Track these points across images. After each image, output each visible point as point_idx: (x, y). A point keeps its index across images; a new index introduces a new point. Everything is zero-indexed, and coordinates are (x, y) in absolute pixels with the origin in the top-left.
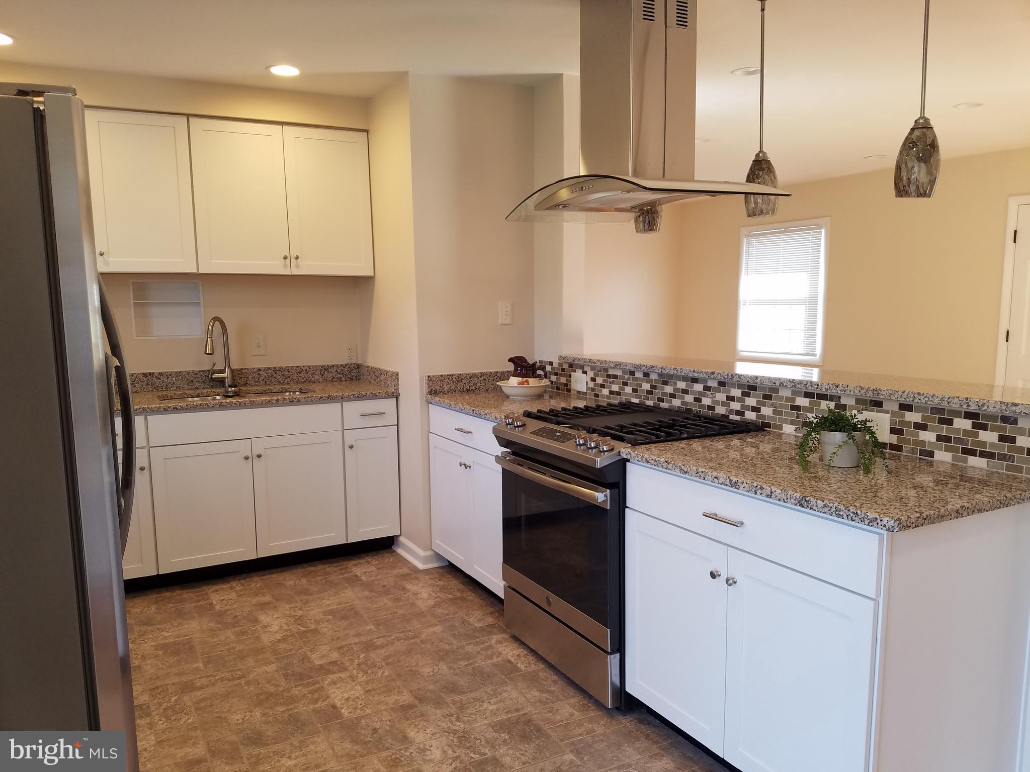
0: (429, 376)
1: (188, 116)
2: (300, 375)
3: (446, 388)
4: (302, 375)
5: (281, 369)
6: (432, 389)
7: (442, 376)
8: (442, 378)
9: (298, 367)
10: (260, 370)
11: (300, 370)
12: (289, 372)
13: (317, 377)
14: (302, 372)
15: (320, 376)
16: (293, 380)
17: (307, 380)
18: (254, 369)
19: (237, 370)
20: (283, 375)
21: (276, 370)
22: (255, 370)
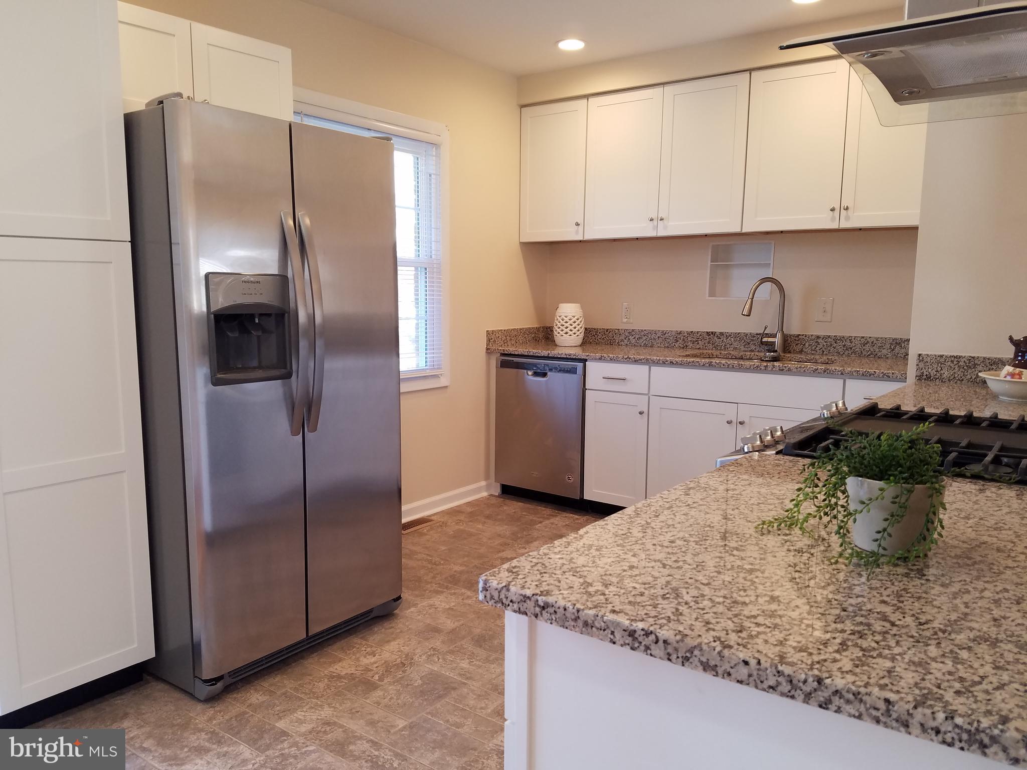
0: (920, 355)
1: (750, 71)
2: (864, 348)
3: (946, 374)
4: (867, 347)
5: (842, 339)
6: (923, 373)
7: (941, 356)
8: (941, 360)
9: (863, 337)
10: (818, 337)
11: (865, 341)
12: (851, 343)
13: (884, 351)
14: (866, 344)
15: (889, 351)
16: (854, 352)
17: (872, 354)
18: (812, 335)
19: (794, 336)
20: (844, 346)
21: (836, 339)
22: (813, 337)
